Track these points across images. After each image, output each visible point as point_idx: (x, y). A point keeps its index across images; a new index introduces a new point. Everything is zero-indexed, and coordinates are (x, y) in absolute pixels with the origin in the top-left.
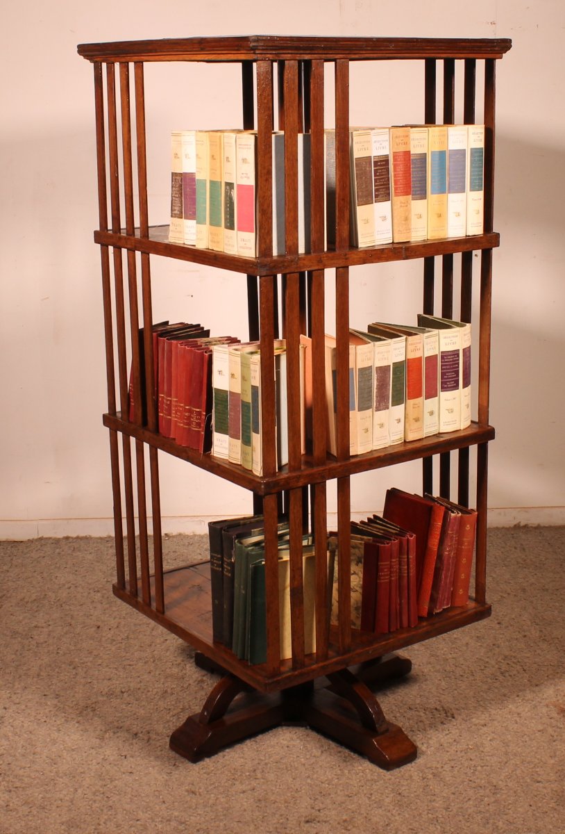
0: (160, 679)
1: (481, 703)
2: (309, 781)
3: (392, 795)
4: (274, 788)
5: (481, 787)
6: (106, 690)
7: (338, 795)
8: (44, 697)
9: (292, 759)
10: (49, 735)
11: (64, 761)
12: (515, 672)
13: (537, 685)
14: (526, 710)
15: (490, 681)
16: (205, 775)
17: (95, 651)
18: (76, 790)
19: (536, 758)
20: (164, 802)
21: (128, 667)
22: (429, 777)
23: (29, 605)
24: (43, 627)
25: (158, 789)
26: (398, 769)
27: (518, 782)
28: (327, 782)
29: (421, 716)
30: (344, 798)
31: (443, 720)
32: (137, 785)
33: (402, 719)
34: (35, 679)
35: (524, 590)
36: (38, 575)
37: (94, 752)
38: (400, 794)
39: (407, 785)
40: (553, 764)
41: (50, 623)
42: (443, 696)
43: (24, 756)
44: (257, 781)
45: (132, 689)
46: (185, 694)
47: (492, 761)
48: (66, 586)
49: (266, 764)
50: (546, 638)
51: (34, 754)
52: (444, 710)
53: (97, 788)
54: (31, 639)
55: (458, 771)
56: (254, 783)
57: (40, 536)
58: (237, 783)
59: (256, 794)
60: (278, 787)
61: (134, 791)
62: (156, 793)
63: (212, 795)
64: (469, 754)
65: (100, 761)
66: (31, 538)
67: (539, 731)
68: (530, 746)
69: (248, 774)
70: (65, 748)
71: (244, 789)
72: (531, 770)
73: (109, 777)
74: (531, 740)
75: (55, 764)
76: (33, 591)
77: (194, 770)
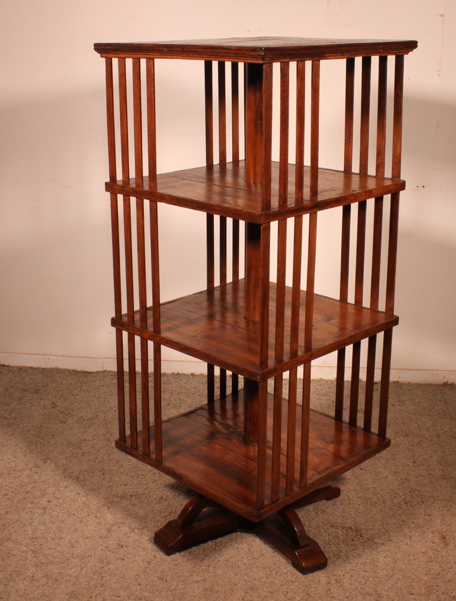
0: (160, 488)
1: (385, 526)
2: (245, 577)
3: (302, 595)
4: (219, 581)
5: (368, 594)
6: (121, 493)
7: (264, 591)
8: (77, 495)
9: (238, 559)
10: (74, 525)
12: (416, 503)
13: (429, 515)
14: (417, 534)
15: (395, 508)
16: (174, 566)
17: (121, 462)
18: (82, 569)
19: (414, 574)
20: (140, 584)
21: (140, 476)
22: (332, 583)
23: (85, 422)
24: (89, 440)
25: (139, 574)
26: (311, 574)
27: (397, 593)
28: (258, 580)
29: (338, 533)
30: (267, 594)
31: (353, 537)
32: (124, 569)
33: (324, 534)
34: (75, 481)
35: (438, 436)
36: (96, 399)
37: (101, 540)
38: (308, 594)
39: (315, 587)
40: (426, 581)
41: (95, 438)
42: (359, 518)
43: (53, 539)
44: (209, 575)
45: (139, 494)
46: (175, 501)
47: (382, 574)
48: (113, 410)
49: (219, 561)
50: (446, 477)
51: (60, 538)
52: (356, 530)
53: (97, 568)
54: (79, 449)
55: (355, 580)
56: (206, 576)
57: (104, 369)
58: (194, 574)
59: (205, 584)
60: (222, 580)
61: (122, 573)
62: (137, 577)
63: (175, 582)
64: (366, 566)
65: (103, 548)
66: (98, 370)
67: (422, 553)
68: (412, 564)
69: (204, 568)
70: (82, 535)
71: (198, 580)
72: (408, 584)
73: (106, 561)
74: (414, 559)
75: (72, 547)
76: (89, 412)
77: (167, 561)
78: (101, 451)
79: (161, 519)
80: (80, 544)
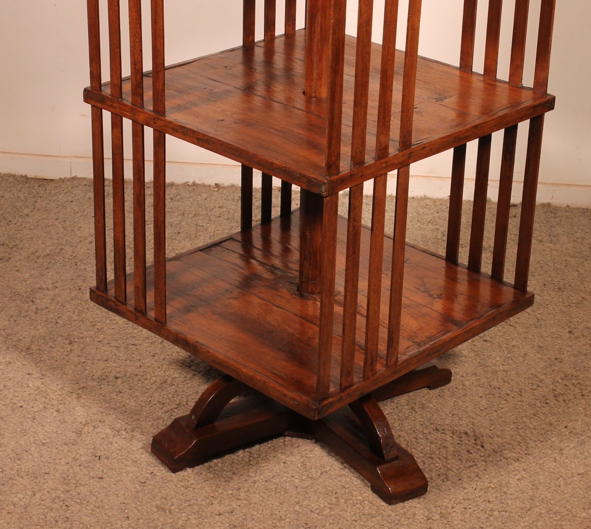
0: (162, 365)
1: (521, 431)
2: (297, 508)
4: (255, 513)
6: (99, 374)
8: (28, 376)
9: (285, 478)
10: (22, 423)
11: (30, 456)
12: (571, 397)
14: (571, 446)
15: (538, 404)
16: (182, 489)
17: (99, 324)
18: (34, 494)
19: (566, 507)
20: (128, 517)
21: (131, 346)
22: (434, 518)
23: (41, 260)
24: (48, 289)
25: (126, 502)
26: (401, 504)
28: (316, 512)
29: (446, 440)
31: (470, 447)
32: (103, 494)
33: (423, 442)
34: (23, 353)
36: (60, 223)
37: (66, 448)
40: (585, 518)
41: (58, 285)
42: (479, 417)
44: (239, 503)
45: (128, 374)
46: (186, 386)
47: (513, 507)
48: (87, 241)
49: (254, 482)
52: (475, 436)
53: (59, 493)
54: (31, 303)
55: (470, 515)
56: (234, 505)
57: (73, 175)
58: (215, 502)
59: (233, 518)
60: (260, 512)
61: (99, 500)
62: (123, 506)
63: (184, 515)
64: (489, 494)
65: (69, 460)
66: (63, 177)
67: (579, 474)
68: (563, 491)
69: (231, 492)
70: (35, 441)
71: (221, 511)
72: (555, 523)
73: (74, 482)
74: (566, 484)
75: (18, 460)
76: (48, 244)
77: (172, 481)
78: (68, 306)
79: (163, 416)
80: (31, 454)
